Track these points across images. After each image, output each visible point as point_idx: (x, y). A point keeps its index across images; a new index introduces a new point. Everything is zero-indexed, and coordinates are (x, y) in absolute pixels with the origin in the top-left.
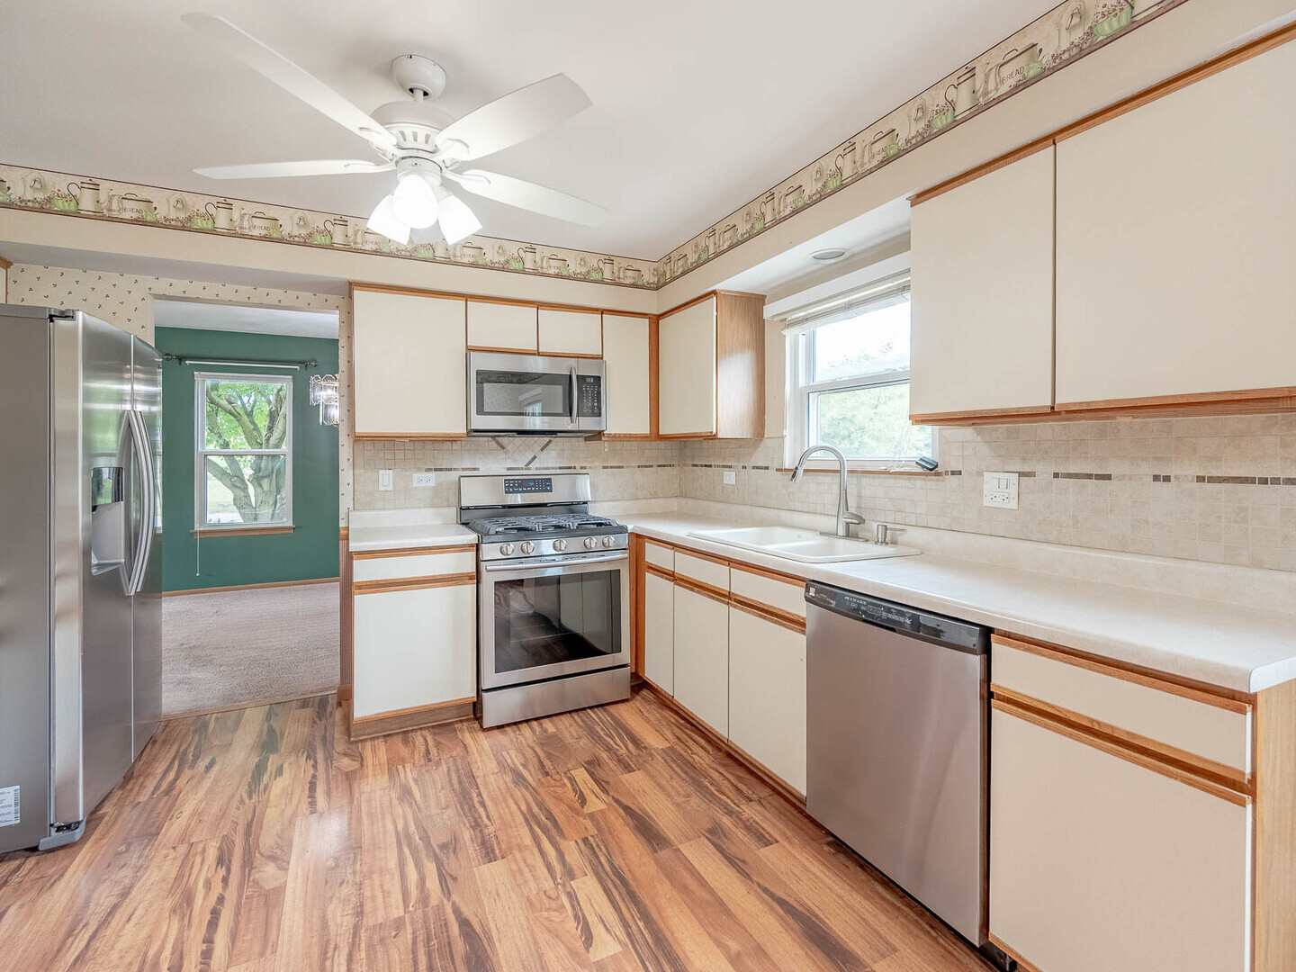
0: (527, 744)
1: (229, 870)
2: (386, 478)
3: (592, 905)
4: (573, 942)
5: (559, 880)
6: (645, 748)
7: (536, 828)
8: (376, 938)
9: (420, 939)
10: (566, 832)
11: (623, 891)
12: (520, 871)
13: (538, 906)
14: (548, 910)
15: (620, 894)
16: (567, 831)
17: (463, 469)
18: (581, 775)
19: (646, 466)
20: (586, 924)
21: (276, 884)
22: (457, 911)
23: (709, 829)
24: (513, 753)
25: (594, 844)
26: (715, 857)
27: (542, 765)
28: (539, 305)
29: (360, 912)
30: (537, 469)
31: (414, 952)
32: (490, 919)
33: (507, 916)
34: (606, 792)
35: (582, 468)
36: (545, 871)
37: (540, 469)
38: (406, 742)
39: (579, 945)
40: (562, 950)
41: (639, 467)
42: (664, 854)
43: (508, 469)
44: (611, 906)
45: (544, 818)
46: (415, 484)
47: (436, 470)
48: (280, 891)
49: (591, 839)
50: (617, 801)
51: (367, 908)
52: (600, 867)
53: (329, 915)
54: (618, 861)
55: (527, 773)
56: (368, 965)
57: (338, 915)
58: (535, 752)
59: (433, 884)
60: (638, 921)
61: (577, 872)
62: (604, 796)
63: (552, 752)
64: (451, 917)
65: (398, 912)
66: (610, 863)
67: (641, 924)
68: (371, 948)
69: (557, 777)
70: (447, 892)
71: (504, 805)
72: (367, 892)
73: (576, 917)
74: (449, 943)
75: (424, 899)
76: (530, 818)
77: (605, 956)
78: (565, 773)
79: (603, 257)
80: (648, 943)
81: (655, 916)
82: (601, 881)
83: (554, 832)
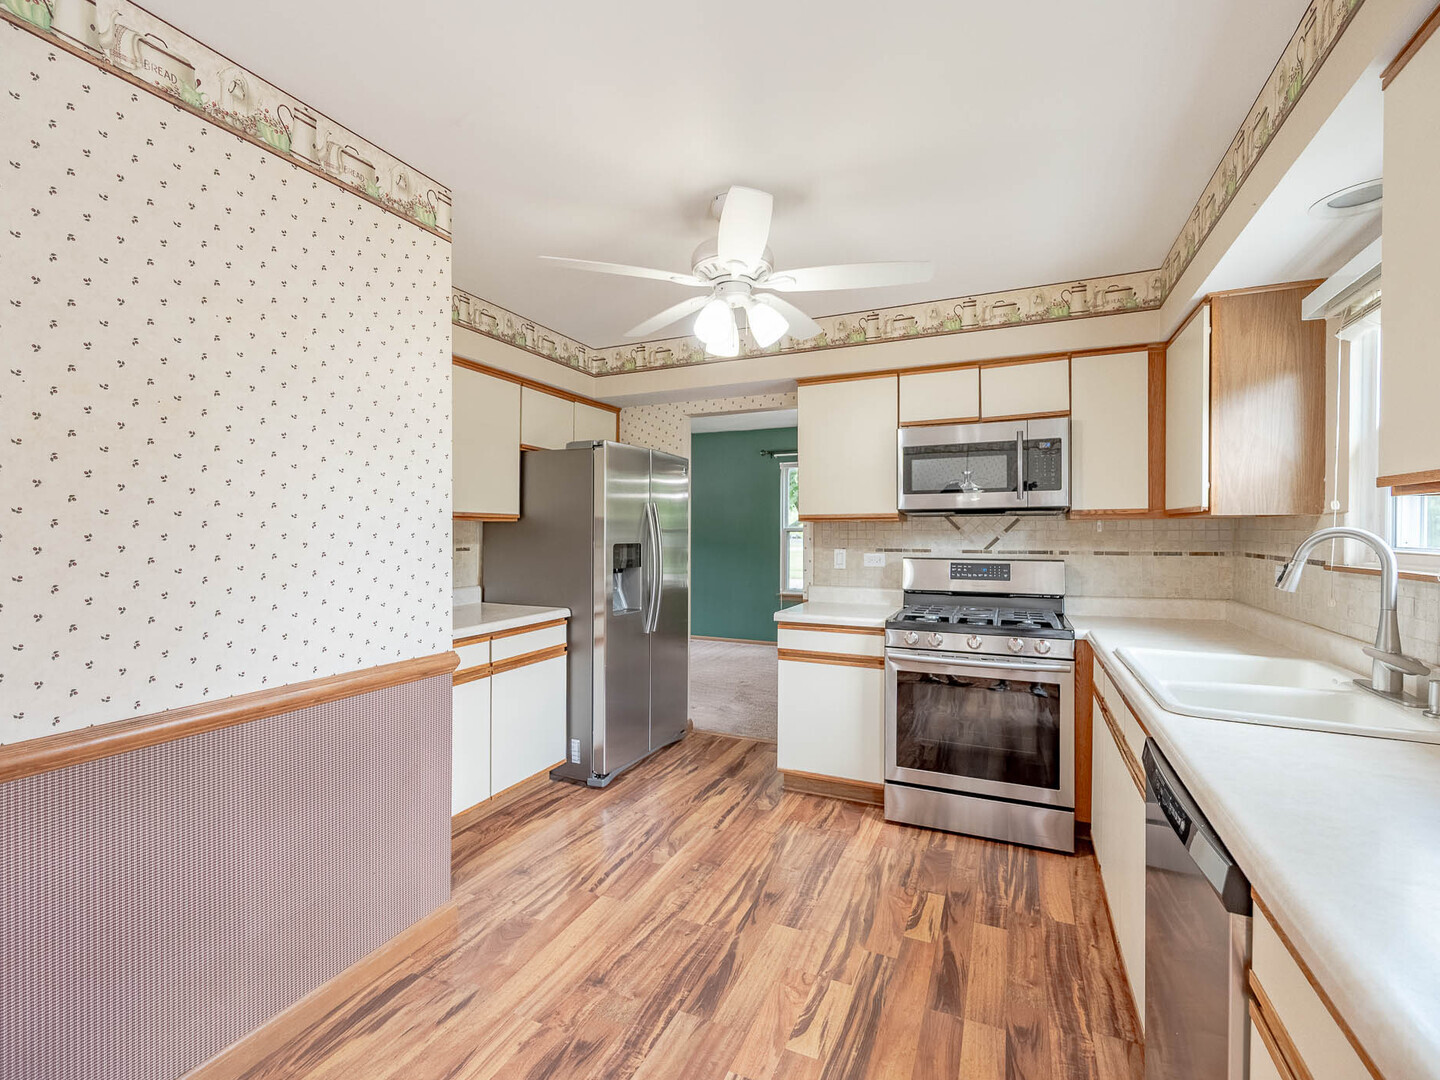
0: (913, 851)
1: (647, 839)
2: (840, 557)
3: (830, 1009)
4: (787, 1024)
5: (824, 973)
6: (1038, 912)
7: (848, 923)
8: (677, 928)
9: (698, 946)
10: (869, 941)
11: (868, 1018)
12: (802, 947)
13: (789, 980)
14: (793, 988)
15: (862, 1019)
16: (872, 940)
17: (914, 551)
18: (936, 903)
19: (1169, 554)
20: (811, 1018)
21: (660, 862)
22: (735, 944)
23: (1021, 1028)
24: (892, 851)
25: (883, 965)
26: (995, 1055)
27: (908, 873)
28: (980, 364)
29: (682, 907)
30: (999, 552)
31: (687, 952)
32: (749, 965)
33: (761, 971)
34: (944, 927)
35: (1062, 553)
36: (821, 959)
37: (1003, 552)
38: (817, 805)
39: (789, 1030)
40: (773, 1023)
41: (1156, 554)
42: (943, 1017)
43: (964, 552)
44: (844, 1021)
45: (863, 918)
46: (866, 564)
47: (886, 550)
48: (657, 867)
49: (885, 960)
50: (947, 943)
51: (688, 908)
52: (868, 986)
53: (667, 897)
54: (890, 994)
55: (887, 876)
56: (659, 941)
57: (672, 900)
58: (913, 860)
59: (737, 917)
60: (854, 1049)
61: (845, 977)
62: (937, 932)
63: (929, 868)
64: (727, 946)
65: (701, 921)
66: (881, 989)
67: (854, 1053)
68: (669, 932)
69: (910, 892)
70: (740, 928)
71: (841, 890)
72: (697, 897)
73: (808, 1009)
74: (710, 963)
75: (723, 924)
76: (851, 912)
77: (799, 1052)
78: (922, 892)
79: (1069, 287)
80: (843, 1071)
81: (874, 1057)
82: (857, 997)
83: (859, 934)
